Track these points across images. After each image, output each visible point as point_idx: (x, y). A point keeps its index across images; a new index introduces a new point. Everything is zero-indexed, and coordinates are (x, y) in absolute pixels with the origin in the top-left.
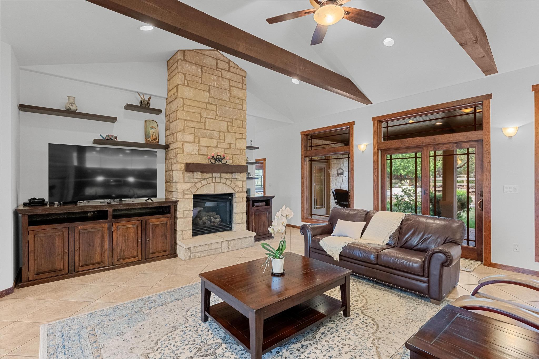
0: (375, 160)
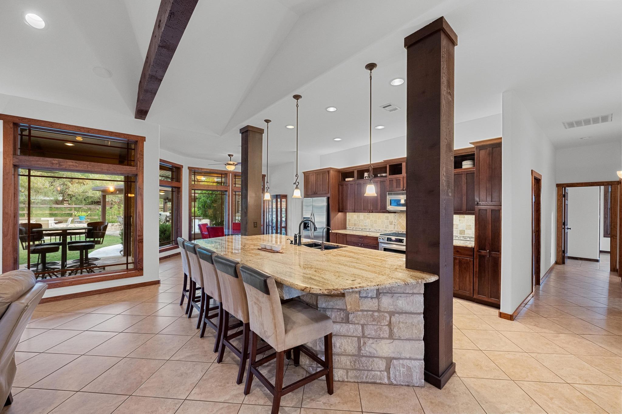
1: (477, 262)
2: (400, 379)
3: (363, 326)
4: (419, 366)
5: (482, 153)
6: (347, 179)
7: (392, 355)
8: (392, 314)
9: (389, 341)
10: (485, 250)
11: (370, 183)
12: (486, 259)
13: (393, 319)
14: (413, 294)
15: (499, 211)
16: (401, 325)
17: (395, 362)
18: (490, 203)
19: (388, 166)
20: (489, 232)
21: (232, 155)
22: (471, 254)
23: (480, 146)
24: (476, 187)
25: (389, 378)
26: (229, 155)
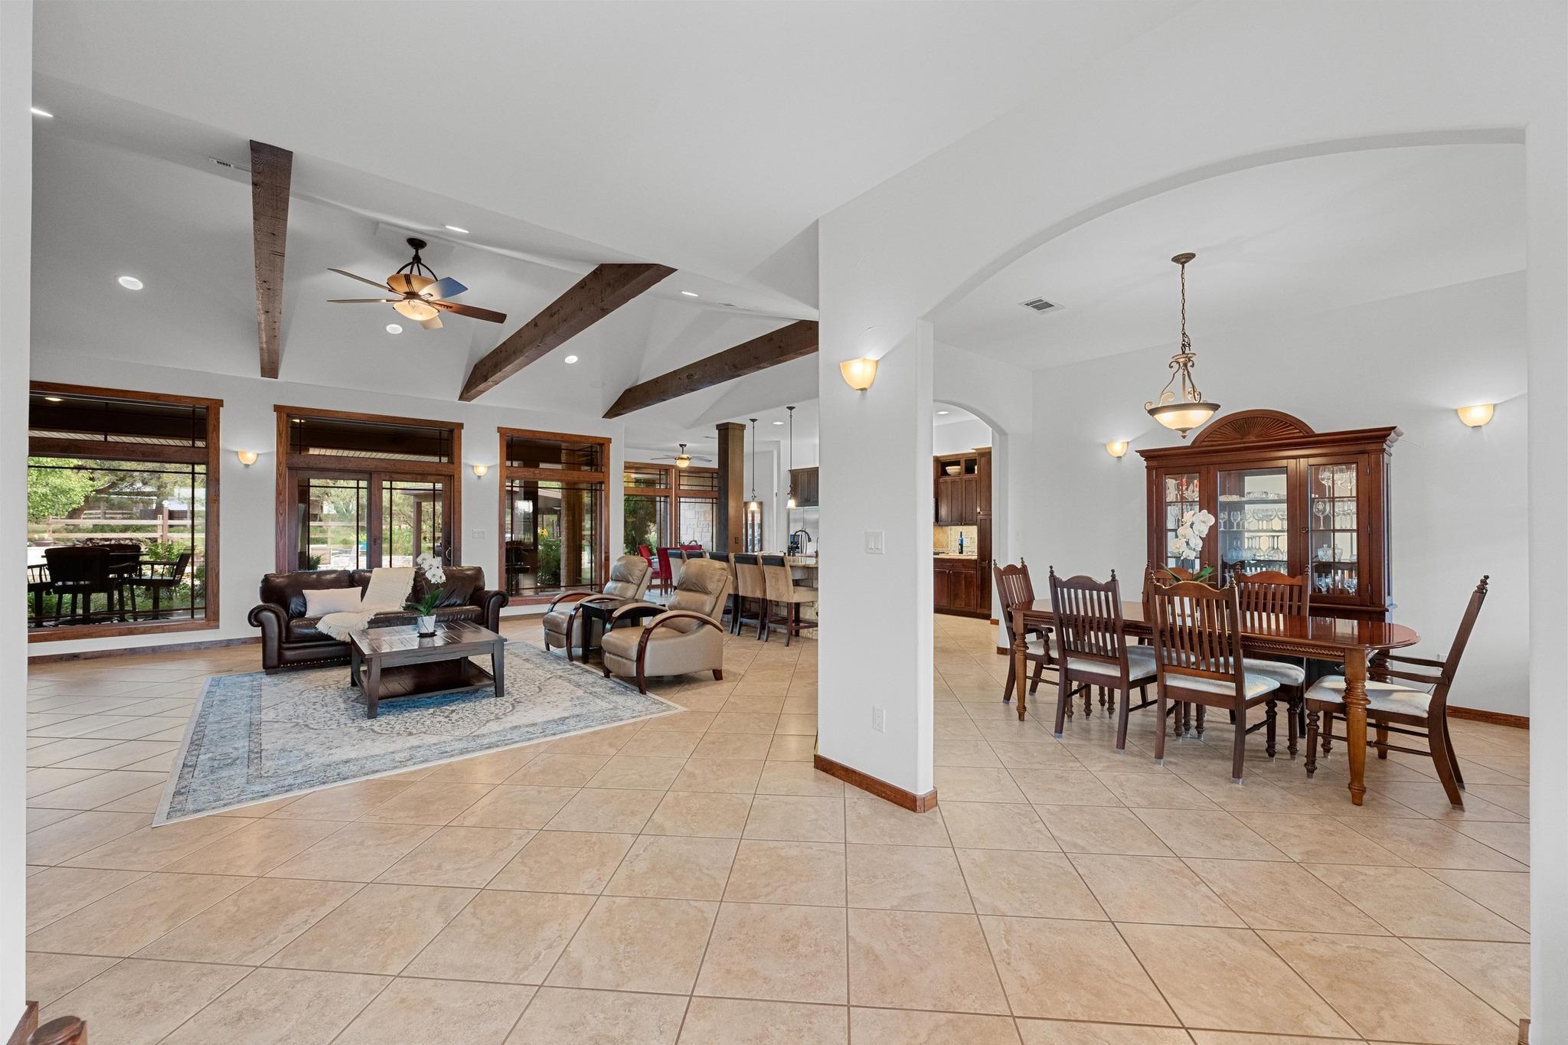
0: (280, 485)
1: (979, 574)
21: (685, 445)
22: (975, 566)
24: (979, 495)
26: (681, 445)
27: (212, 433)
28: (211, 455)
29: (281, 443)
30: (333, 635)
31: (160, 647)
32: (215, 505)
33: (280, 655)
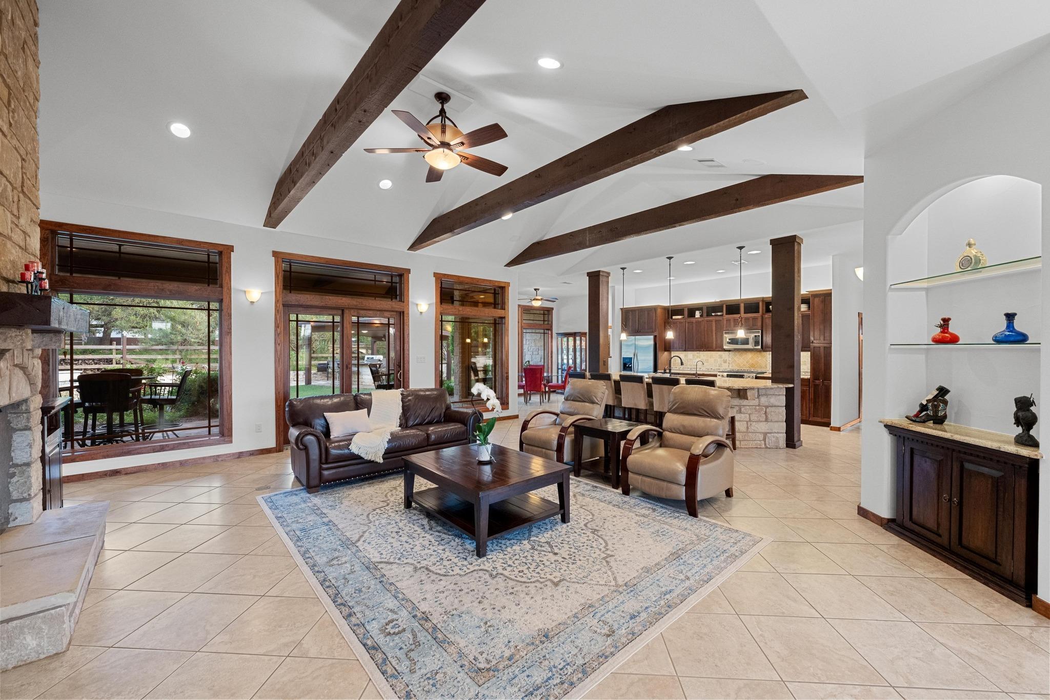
0: (278, 319)
1: (812, 390)
2: (772, 445)
3: (749, 414)
4: (782, 437)
5: (817, 300)
6: (674, 317)
7: (768, 431)
8: (767, 407)
9: (765, 423)
10: (819, 380)
11: (741, 329)
12: (820, 387)
13: (768, 410)
14: (779, 395)
15: (830, 347)
16: (772, 413)
17: (769, 435)
18: (823, 341)
19: (725, 306)
20: (822, 366)
21: (538, 289)
22: (808, 384)
23: (816, 295)
24: (812, 328)
25: (765, 444)
26: (535, 290)
27: (225, 274)
28: (224, 293)
29: (278, 283)
30: (363, 455)
31: (186, 461)
32: (228, 337)
33: (321, 475)
